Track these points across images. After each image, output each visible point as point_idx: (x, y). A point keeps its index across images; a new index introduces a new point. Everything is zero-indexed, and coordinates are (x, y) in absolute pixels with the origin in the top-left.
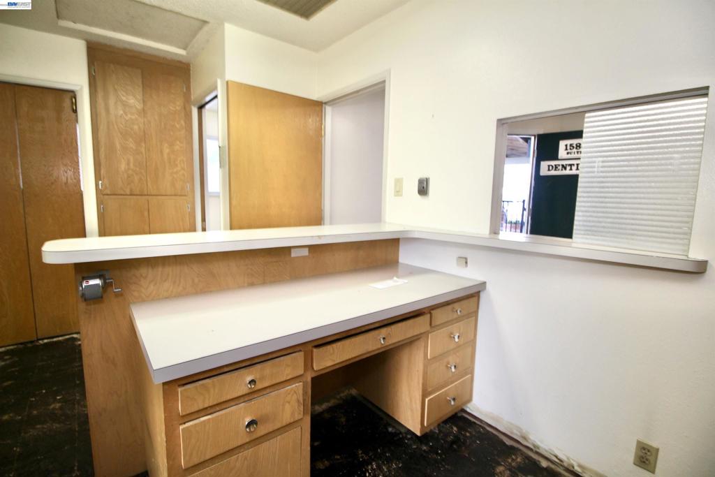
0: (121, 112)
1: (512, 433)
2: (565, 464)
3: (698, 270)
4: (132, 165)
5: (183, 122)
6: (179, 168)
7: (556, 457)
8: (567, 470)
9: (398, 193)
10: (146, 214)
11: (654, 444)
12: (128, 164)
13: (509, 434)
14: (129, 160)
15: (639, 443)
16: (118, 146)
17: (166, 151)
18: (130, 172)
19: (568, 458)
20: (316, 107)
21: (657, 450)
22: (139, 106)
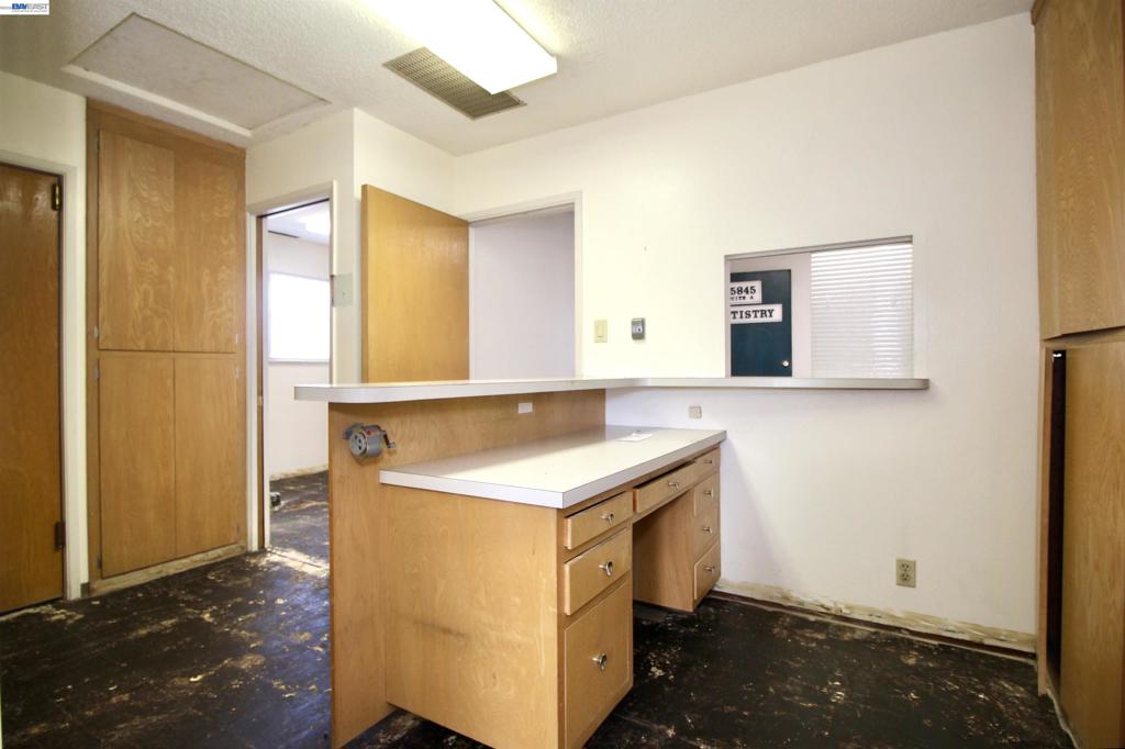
0: (139, 215)
1: (772, 598)
2: (833, 612)
3: (925, 385)
4: (151, 300)
5: (232, 237)
6: (224, 308)
7: (822, 606)
8: (836, 617)
9: (601, 337)
10: (170, 382)
11: (910, 557)
12: (145, 299)
13: (767, 599)
14: (146, 294)
15: (898, 561)
16: (130, 269)
17: (206, 280)
18: (148, 312)
19: (835, 603)
20: (460, 227)
21: (914, 563)
22: (170, 208)
